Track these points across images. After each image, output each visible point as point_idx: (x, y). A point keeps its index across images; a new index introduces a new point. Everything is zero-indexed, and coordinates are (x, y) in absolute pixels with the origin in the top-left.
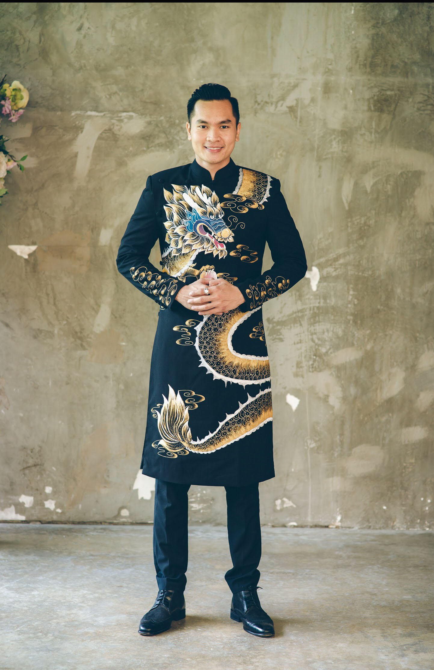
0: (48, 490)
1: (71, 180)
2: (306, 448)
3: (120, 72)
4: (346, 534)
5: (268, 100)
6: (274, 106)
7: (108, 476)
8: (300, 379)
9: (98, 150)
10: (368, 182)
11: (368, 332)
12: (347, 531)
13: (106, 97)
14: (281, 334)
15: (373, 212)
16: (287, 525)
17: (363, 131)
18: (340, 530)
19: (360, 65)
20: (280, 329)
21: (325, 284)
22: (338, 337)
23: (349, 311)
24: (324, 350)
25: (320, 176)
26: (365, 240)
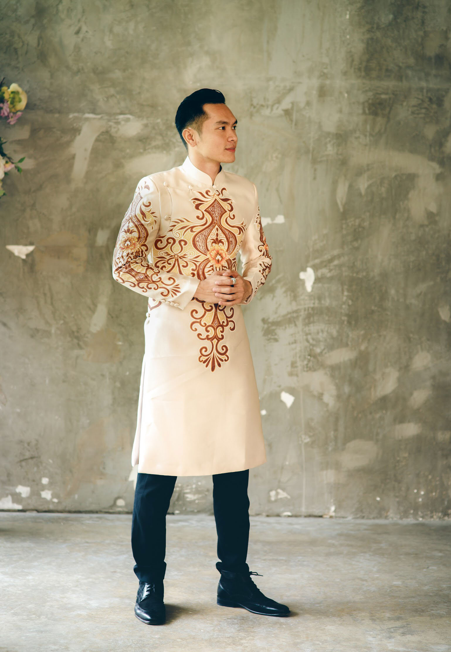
0: (45, 481)
1: (69, 181)
2: (300, 442)
3: (117, 74)
4: (340, 524)
5: (263, 104)
6: (269, 109)
7: (104, 468)
8: (295, 378)
9: (95, 150)
10: (363, 185)
11: (362, 332)
12: (341, 521)
13: (104, 100)
14: (276, 334)
15: (368, 214)
16: (281, 515)
17: (358, 134)
18: (334, 520)
19: (355, 69)
20: (274, 330)
21: (320, 285)
22: (333, 338)
23: (343, 311)
24: (318, 350)
25: (315, 178)
26: (359, 242)
